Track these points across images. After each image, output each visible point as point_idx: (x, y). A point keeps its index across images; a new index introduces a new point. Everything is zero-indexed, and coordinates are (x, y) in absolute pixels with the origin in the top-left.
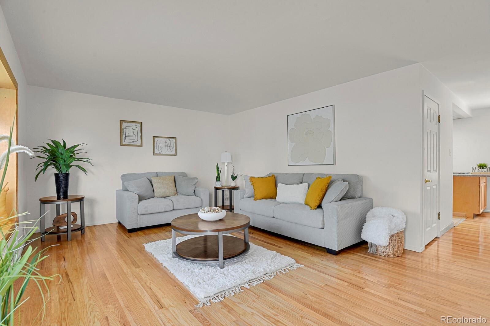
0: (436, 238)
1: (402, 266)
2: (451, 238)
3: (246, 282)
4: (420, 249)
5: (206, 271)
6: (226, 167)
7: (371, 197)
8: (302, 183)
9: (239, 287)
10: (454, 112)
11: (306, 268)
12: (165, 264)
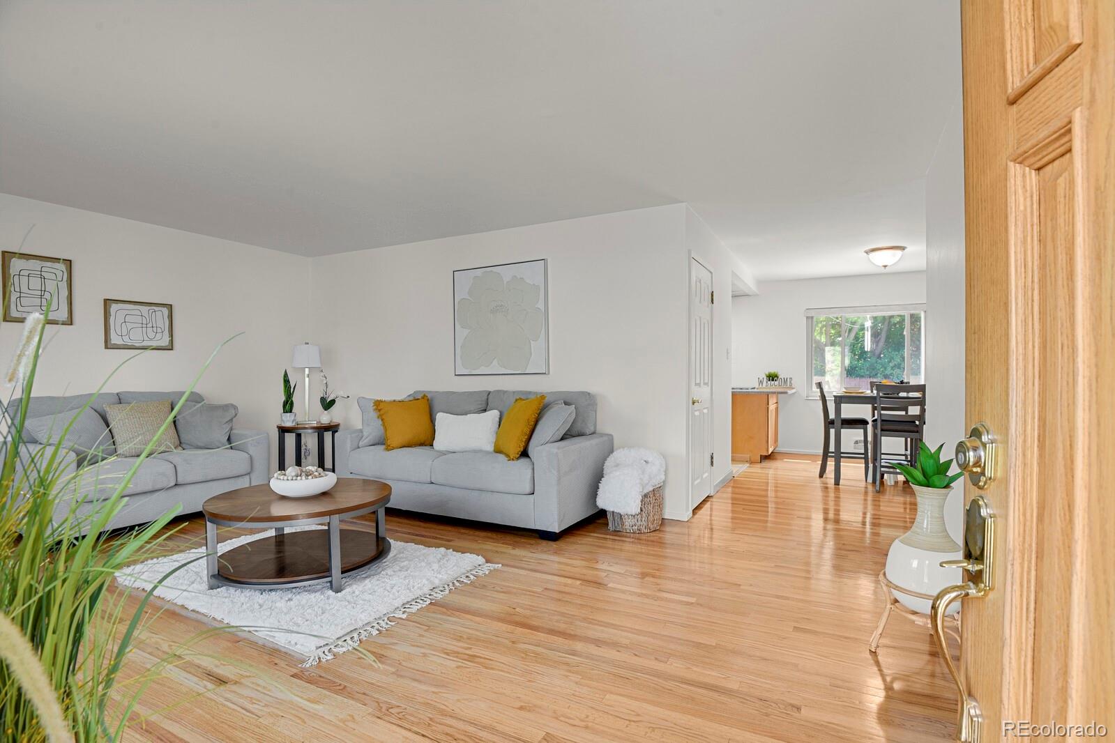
0: (708, 496)
1: (661, 543)
2: (730, 495)
3: (398, 608)
4: (685, 515)
5: (304, 602)
6: (307, 379)
7: (610, 433)
8: (485, 410)
9: (386, 619)
10: (733, 284)
11: (506, 569)
12: (192, 605)
